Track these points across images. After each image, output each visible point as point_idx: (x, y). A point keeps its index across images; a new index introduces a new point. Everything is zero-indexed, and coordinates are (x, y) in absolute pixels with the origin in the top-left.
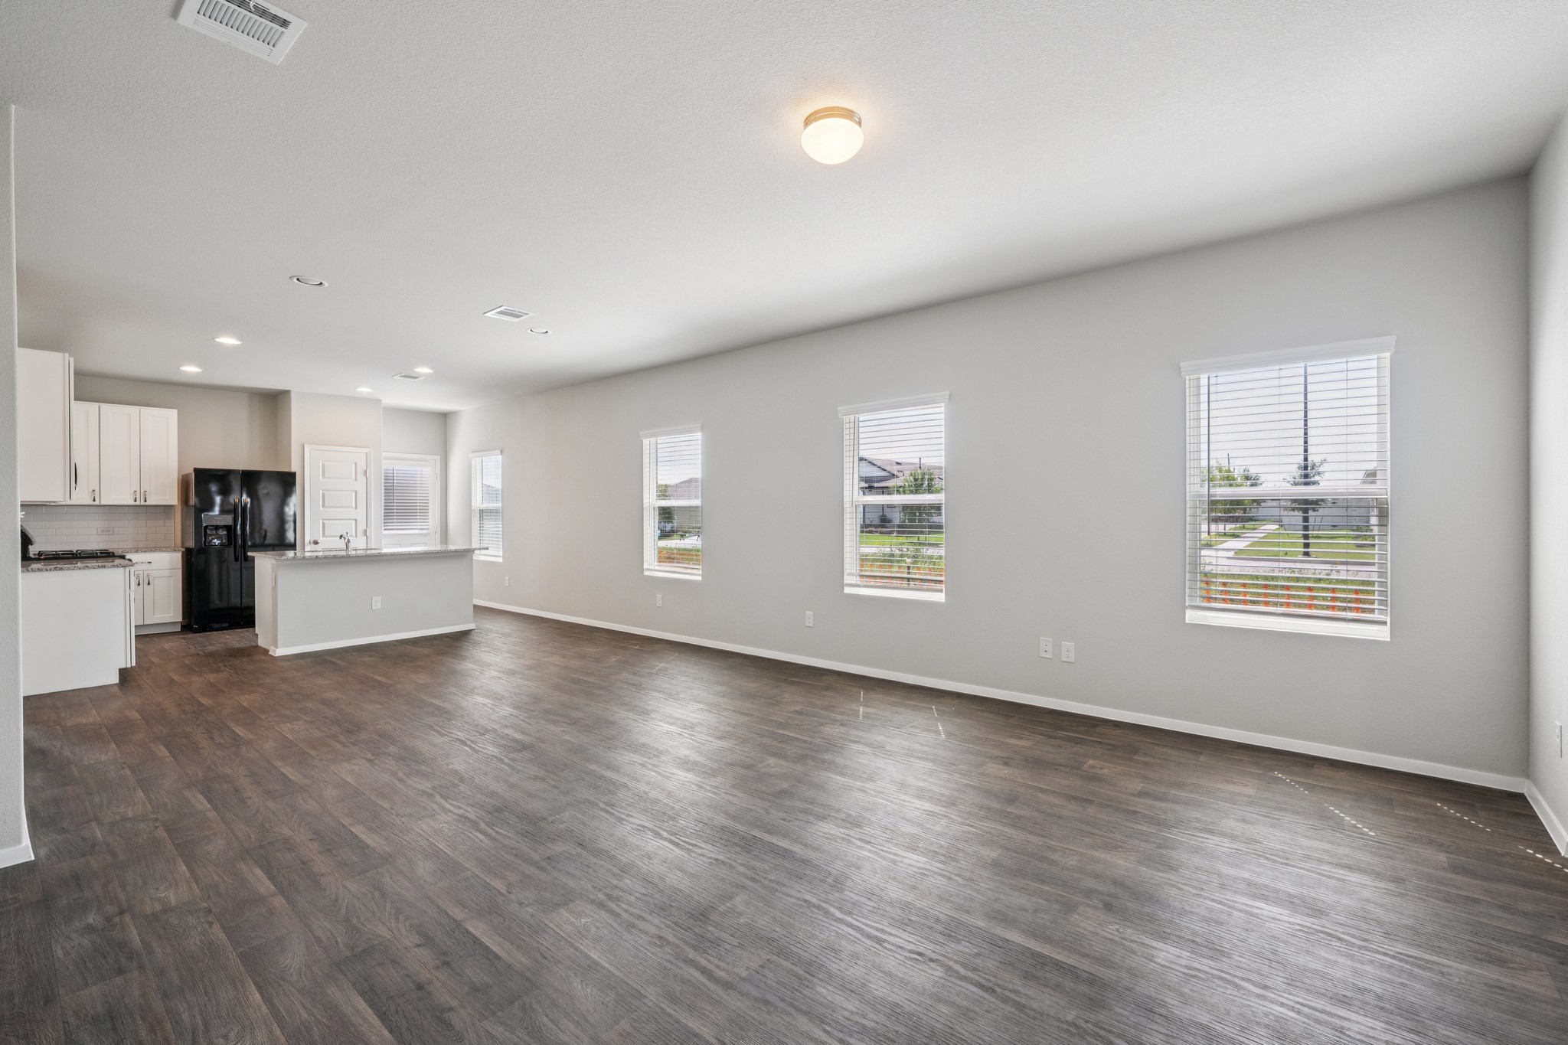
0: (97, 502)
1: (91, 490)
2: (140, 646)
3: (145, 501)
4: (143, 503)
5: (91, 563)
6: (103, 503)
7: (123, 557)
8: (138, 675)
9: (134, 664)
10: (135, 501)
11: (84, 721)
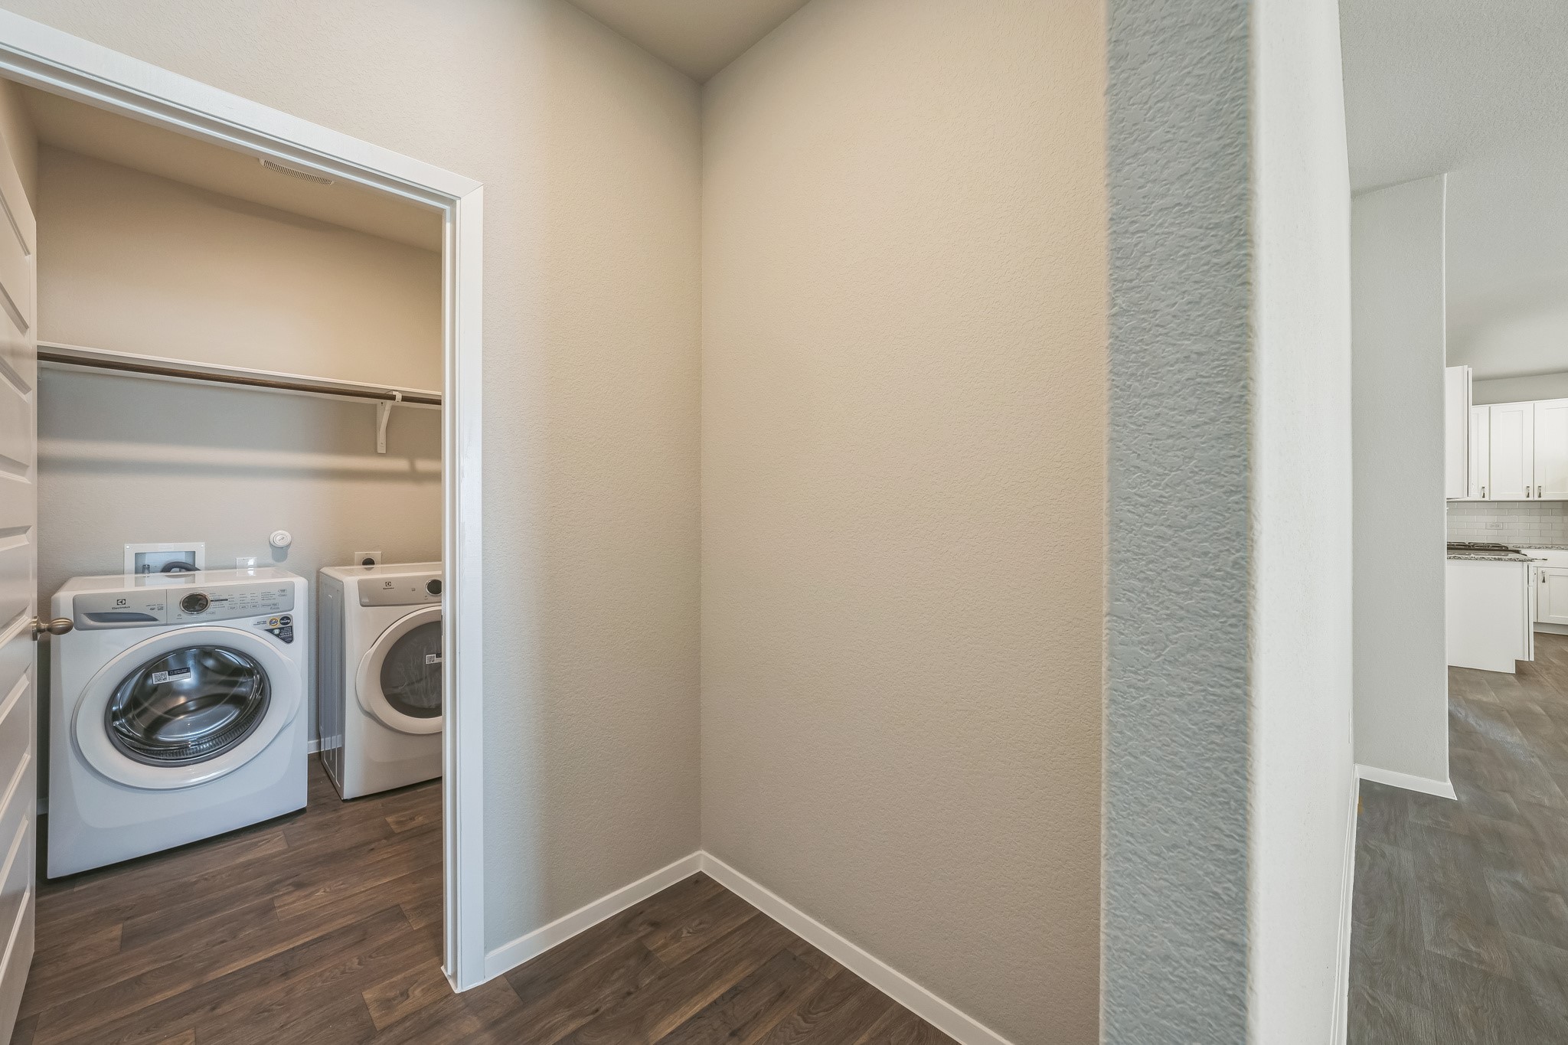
0: (1486, 499)
1: (1480, 487)
2: (1538, 645)
3: (1540, 496)
4: (1536, 498)
5: (1486, 555)
6: (1492, 499)
7: (1518, 552)
8: (1537, 671)
9: (1532, 659)
10: (1528, 496)
11: (1485, 699)
